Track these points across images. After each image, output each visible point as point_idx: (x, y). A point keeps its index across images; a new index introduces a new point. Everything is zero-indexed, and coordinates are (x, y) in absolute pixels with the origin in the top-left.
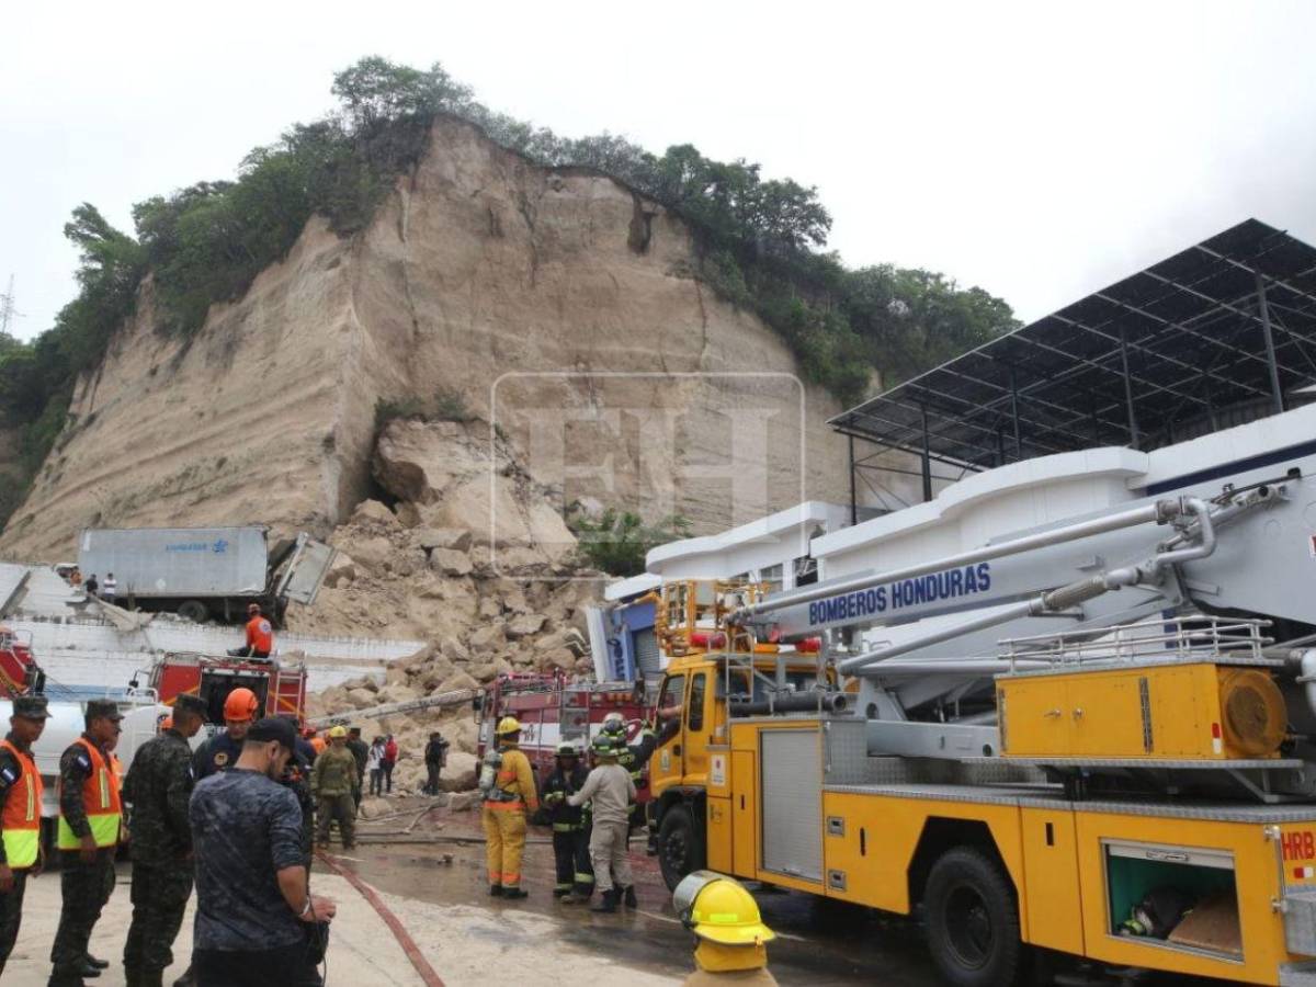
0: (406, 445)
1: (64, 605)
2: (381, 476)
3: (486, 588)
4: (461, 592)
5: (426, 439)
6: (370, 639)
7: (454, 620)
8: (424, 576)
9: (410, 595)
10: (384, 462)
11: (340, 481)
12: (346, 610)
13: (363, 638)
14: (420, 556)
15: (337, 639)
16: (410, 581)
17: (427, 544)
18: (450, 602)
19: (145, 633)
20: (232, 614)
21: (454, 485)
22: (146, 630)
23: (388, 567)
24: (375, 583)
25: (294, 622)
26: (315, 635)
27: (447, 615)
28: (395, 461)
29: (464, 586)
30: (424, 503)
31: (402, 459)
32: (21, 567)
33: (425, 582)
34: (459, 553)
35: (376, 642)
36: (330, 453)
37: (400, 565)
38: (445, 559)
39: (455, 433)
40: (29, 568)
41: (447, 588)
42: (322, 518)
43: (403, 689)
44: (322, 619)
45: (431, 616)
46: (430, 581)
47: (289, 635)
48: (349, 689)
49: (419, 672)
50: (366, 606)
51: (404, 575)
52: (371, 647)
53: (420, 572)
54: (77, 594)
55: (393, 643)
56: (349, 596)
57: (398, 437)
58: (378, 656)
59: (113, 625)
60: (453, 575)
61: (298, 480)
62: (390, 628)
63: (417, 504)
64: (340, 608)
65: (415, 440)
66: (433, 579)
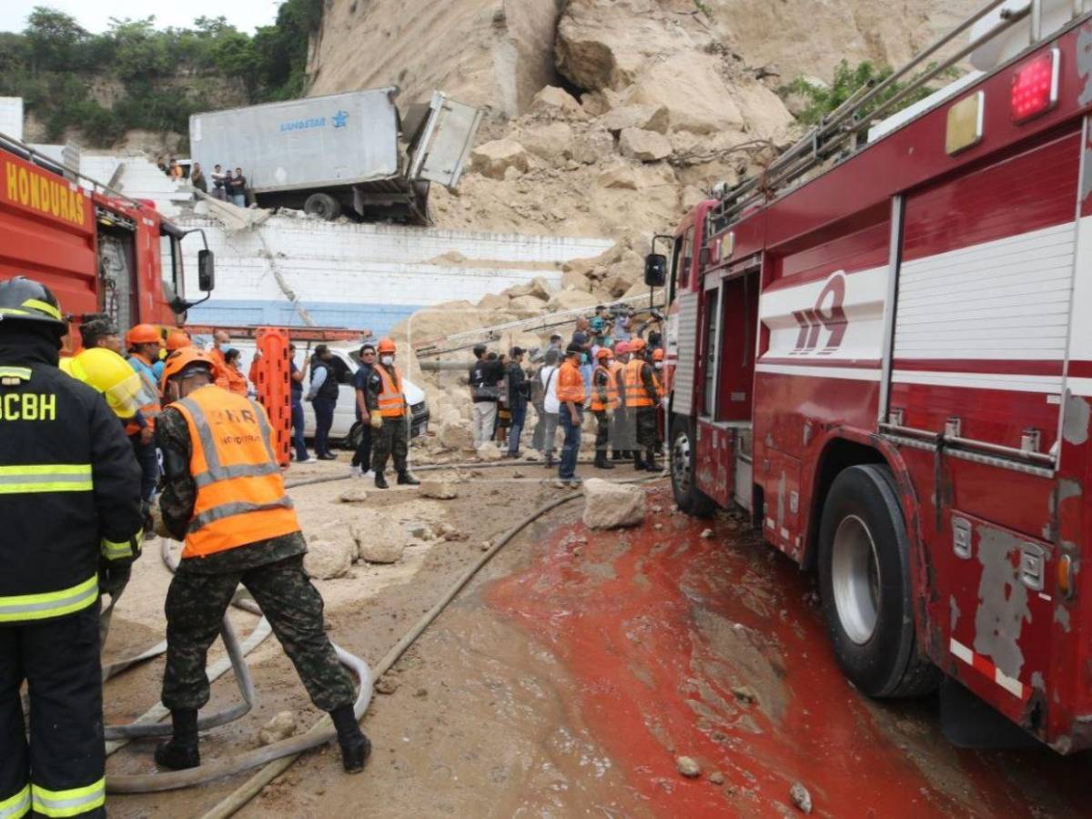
0: (590, 22)
1: (170, 204)
2: (564, 66)
3: (688, 176)
4: (659, 180)
5: (615, 16)
6: (542, 237)
7: (649, 214)
8: (612, 161)
9: (595, 185)
10: (565, 44)
11: (517, 71)
12: (514, 204)
13: (534, 236)
14: (605, 140)
15: (500, 238)
16: (593, 170)
17: (615, 127)
18: (645, 193)
19: (260, 235)
20: (366, 208)
21: (647, 66)
22: (262, 230)
23: (567, 155)
24: (552, 173)
25: (446, 217)
26: (474, 233)
27: (641, 208)
28: (579, 40)
29: (662, 173)
30: (614, 90)
31: (586, 39)
32: (113, 158)
33: (612, 169)
34: (654, 134)
35: (551, 239)
36: (503, 35)
37: (583, 150)
38: (638, 141)
39: (648, 8)
40: (123, 160)
41: (639, 175)
42: (498, 114)
43: (579, 295)
44: (483, 213)
45: (621, 209)
46: (620, 168)
47: (440, 234)
48: (511, 297)
49: (604, 275)
50: (540, 200)
51: (588, 164)
52: (545, 246)
53: (606, 158)
54: (181, 189)
55: (571, 241)
56: (519, 189)
57: (581, 16)
58: (553, 259)
59: (222, 224)
60: (649, 161)
61: (468, 71)
62: (568, 223)
63: (606, 91)
64: (507, 202)
65: (601, 17)
66: (622, 164)
